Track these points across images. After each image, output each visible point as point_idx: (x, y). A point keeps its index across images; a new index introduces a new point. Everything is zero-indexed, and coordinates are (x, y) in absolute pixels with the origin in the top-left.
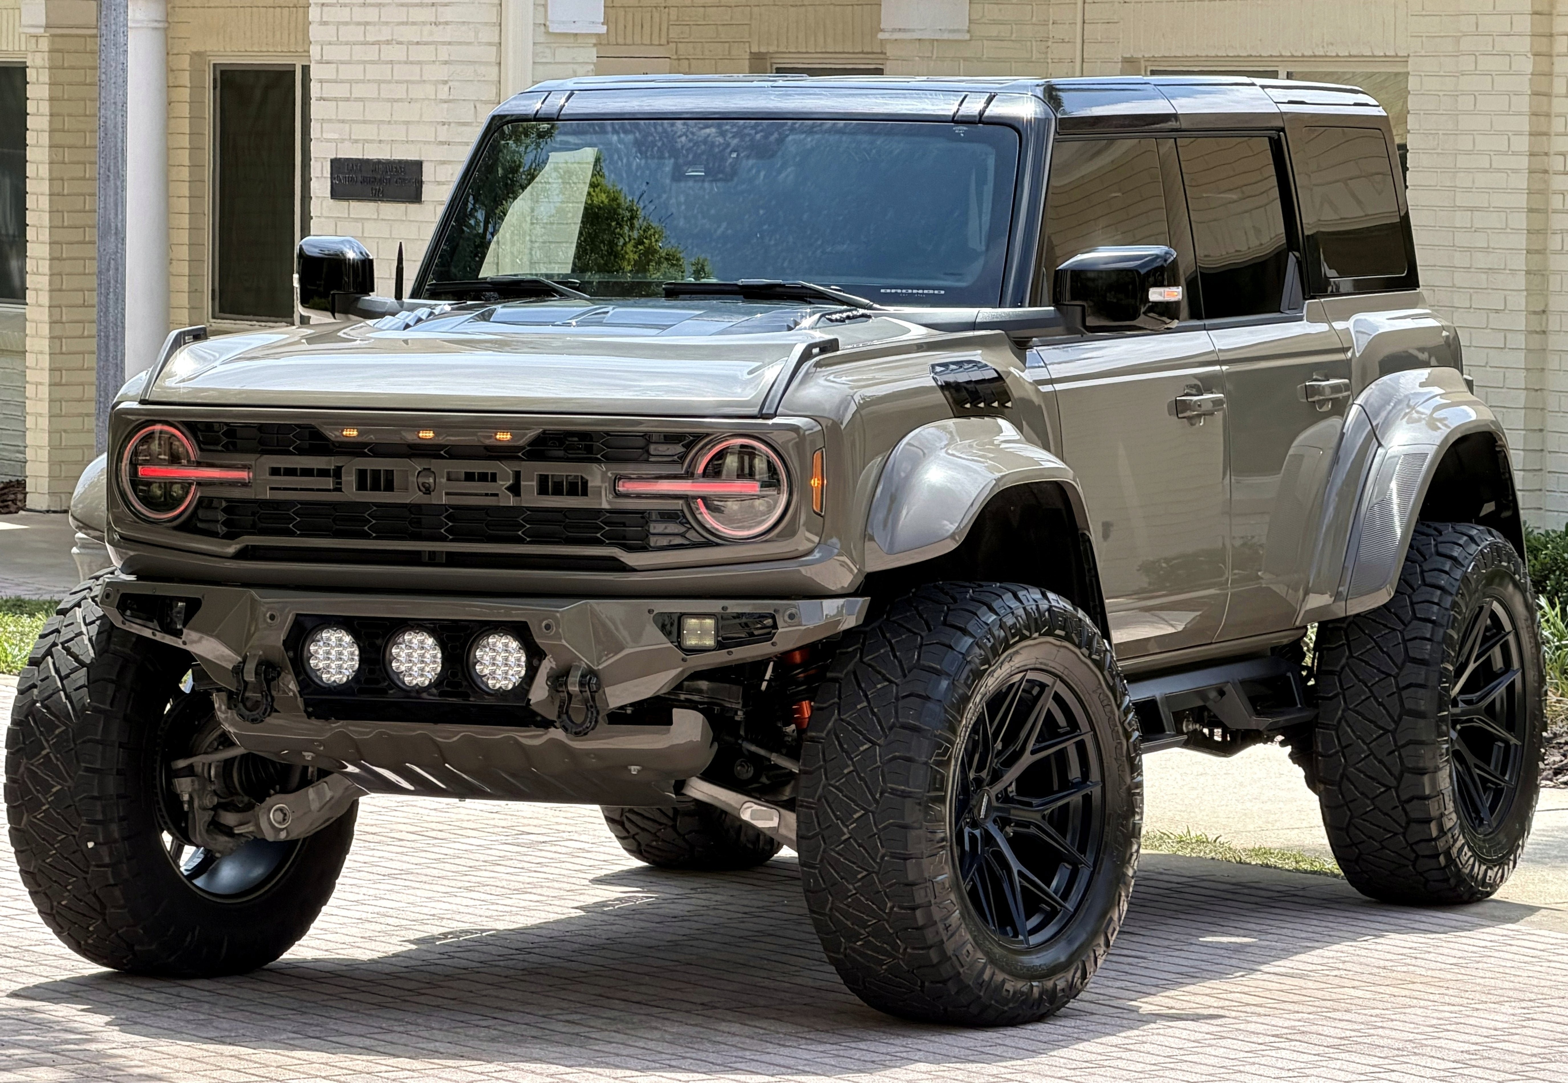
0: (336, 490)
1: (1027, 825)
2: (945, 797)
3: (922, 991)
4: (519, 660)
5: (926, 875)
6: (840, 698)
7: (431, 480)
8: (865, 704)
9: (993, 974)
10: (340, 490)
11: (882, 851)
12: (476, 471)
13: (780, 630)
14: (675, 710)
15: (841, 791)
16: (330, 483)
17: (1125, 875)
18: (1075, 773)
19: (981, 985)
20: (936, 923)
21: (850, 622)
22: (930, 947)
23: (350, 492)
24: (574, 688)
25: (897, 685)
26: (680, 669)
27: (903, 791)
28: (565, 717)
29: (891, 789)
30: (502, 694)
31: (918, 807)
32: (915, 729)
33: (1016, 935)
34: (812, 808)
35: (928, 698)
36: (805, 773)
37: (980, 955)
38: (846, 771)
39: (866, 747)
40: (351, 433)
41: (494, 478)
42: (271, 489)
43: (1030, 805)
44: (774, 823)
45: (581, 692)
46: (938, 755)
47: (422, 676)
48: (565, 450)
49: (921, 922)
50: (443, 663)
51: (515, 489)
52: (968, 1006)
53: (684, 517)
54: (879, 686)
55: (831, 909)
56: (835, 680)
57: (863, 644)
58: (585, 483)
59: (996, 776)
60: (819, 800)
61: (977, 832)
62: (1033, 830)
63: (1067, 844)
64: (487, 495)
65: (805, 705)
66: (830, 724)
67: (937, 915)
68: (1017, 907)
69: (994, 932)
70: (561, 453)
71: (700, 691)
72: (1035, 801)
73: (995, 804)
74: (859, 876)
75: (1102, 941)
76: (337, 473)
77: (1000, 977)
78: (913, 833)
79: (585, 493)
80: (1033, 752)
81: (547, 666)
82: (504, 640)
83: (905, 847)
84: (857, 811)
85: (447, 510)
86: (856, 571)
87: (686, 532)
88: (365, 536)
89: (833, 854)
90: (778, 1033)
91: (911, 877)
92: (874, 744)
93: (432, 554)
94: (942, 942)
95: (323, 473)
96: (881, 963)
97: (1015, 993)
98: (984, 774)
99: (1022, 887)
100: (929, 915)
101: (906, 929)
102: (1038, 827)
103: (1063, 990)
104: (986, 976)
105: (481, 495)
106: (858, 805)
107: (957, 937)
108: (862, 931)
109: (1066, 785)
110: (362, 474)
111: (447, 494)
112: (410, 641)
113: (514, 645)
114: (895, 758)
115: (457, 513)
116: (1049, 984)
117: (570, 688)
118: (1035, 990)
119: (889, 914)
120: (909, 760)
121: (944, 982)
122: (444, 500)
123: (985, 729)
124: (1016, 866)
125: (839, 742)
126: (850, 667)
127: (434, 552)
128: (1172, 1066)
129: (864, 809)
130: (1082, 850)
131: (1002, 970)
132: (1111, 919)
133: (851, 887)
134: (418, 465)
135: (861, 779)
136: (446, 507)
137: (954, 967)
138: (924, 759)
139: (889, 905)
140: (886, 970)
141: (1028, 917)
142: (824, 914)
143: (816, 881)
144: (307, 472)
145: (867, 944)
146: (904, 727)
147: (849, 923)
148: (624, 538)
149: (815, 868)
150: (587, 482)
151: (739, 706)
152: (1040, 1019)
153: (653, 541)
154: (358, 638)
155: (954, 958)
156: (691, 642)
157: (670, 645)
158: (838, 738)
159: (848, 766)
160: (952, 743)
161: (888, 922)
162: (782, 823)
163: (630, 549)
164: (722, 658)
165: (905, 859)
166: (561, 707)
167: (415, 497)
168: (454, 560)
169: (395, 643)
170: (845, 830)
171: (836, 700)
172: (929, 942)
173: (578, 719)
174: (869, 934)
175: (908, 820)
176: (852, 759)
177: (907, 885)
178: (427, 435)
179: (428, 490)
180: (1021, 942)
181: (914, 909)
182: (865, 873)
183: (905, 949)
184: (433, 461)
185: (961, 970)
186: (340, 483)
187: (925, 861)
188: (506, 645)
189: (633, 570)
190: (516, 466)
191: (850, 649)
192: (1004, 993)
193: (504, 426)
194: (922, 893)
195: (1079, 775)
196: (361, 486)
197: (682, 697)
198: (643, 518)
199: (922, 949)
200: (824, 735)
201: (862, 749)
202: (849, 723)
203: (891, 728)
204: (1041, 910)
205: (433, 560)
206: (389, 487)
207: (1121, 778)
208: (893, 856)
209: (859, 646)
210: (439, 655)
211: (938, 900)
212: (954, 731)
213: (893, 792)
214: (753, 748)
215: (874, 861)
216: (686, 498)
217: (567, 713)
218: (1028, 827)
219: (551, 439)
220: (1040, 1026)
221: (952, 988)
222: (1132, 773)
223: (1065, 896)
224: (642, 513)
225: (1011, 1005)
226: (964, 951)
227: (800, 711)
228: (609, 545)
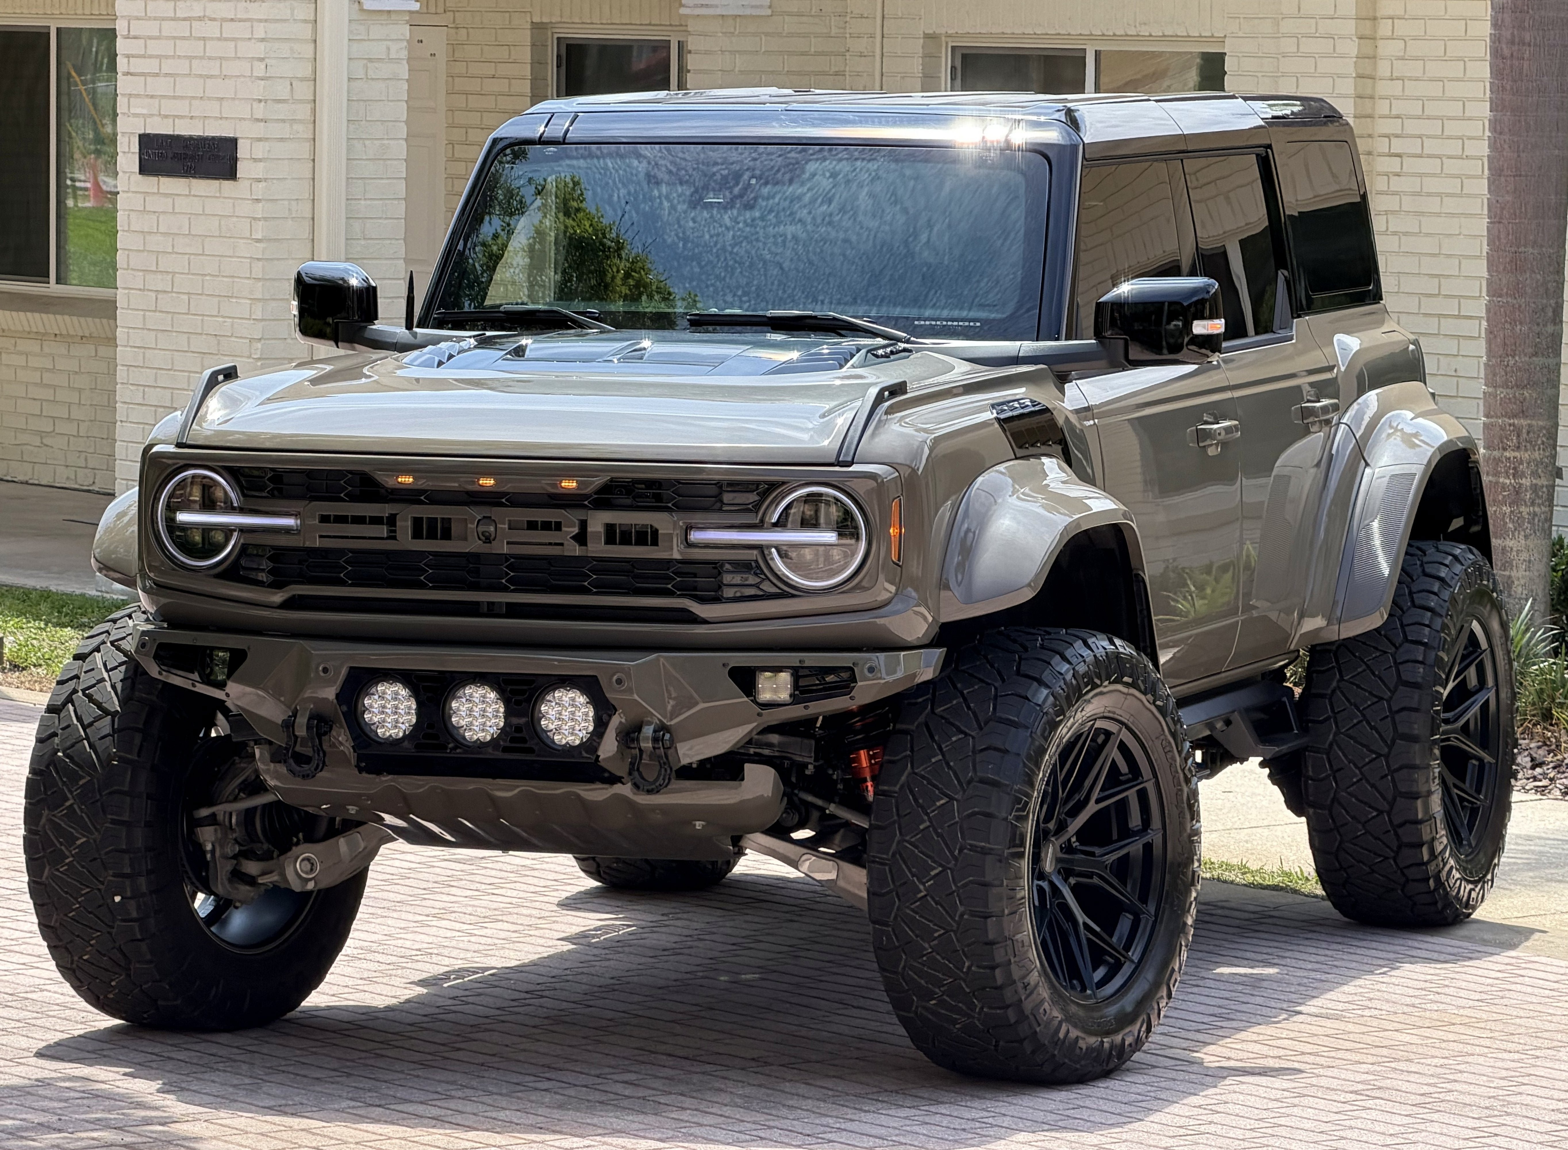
0: (389, 538)
1: (1090, 875)
2: (1024, 853)
3: (996, 1050)
4: (587, 714)
5: (1007, 934)
6: (912, 751)
7: (492, 529)
8: (940, 757)
9: (1068, 1031)
10: (394, 538)
11: (961, 909)
12: (540, 520)
13: (859, 684)
14: (747, 766)
15: (916, 847)
16: (384, 531)
17: (1185, 924)
18: (1135, 820)
19: (1056, 1044)
20: (1014, 982)
21: (928, 674)
22: (1008, 1006)
23: (406, 541)
24: (647, 745)
25: (973, 738)
26: (755, 724)
27: (983, 848)
28: (636, 774)
29: (971, 845)
30: (569, 749)
31: (998, 864)
32: (995, 784)
33: (1084, 989)
34: (886, 864)
35: (1006, 752)
36: (879, 828)
37: (1056, 1013)
38: (922, 827)
39: (942, 802)
40: (407, 480)
41: (558, 526)
42: (321, 537)
43: (1093, 854)
44: (832, 876)
45: (654, 748)
46: (1018, 810)
47: (483, 730)
48: (634, 498)
49: (1000, 980)
50: (505, 718)
51: (581, 538)
52: (1042, 1065)
53: (758, 567)
54: (954, 739)
55: (904, 968)
56: (906, 732)
57: (934, 695)
58: (655, 532)
59: (1062, 827)
60: (894, 855)
61: (1045, 885)
62: (1096, 880)
63: (1127, 893)
64: (550, 544)
65: (863, 754)
66: (903, 778)
67: (1016, 973)
68: (1083, 961)
69: (1065, 988)
70: (628, 501)
71: (770, 745)
72: (1098, 851)
73: (1060, 855)
74: (936, 935)
75: (1164, 993)
76: (392, 521)
77: (1074, 1033)
78: (995, 890)
79: (655, 543)
80: (1098, 801)
81: (616, 721)
82: (571, 694)
83: (986, 905)
84: (934, 868)
85: (507, 560)
86: (930, 619)
87: (761, 582)
88: (422, 586)
89: (908, 911)
90: (847, 1094)
91: (991, 936)
92: (951, 799)
93: (491, 604)
94: (1020, 1001)
95: (376, 521)
96: (954, 1022)
97: (1087, 1049)
98: (1052, 825)
99: (1088, 940)
100: (1009, 974)
101: (984, 988)
102: (1101, 877)
103: (1130, 1045)
104: (1061, 1035)
105: (545, 544)
106: (934, 862)
107: (1034, 996)
108: (937, 990)
109: (1126, 833)
110: (417, 522)
111: (508, 543)
112: (471, 696)
113: (581, 699)
114: (974, 814)
115: (518, 562)
116: (1118, 1038)
117: (643, 745)
118: (1106, 1045)
119: (967, 973)
120: (989, 815)
121: (1021, 1041)
122: (505, 550)
123: (1056, 780)
124: (1081, 917)
125: (913, 796)
126: (922, 719)
127: (493, 603)
128: (1270, 1131)
129: (941, 865)
130: (1144, 899)
131: (1075, 1026)
132: (1173, 970)
133: (926, 945)
134: (477, 512)
135: (938, 835)
136: (507, 557)
137: (1030, 1026)
138: (1004, 815)
139: (967, 964)
140: (959, 1029)
141: (1094, 970)
142: (895, 973)
143: (889, 938)
144: (359, 520)
145: (941, 1003)
146: (982, 781)
147: (923, 982)
148: (695, 589)
149: (888, 926)
150: (657, 531)
151: (811, 760)
152: (1107, 1074)
153: (729, 593)
154: (416, 693)
155: (1031, 1017)
156: (765, 696)
157: (746, 699)
158: (911, 792)
159: (924, 821)
160: (1029, 796)
161: (965, 981)
162: (841, 875)
163: (702, 600)
164: (798, 712)
165: (986, 918)
166: (632, 764)
167: (474, 545)
168: (514, 611)
169: (454, 697)
170: (921, 887)
171: (909, 753)
172: (1008, 1002)
173: (650, 776)
174: (944, 993)
175: (988, 878)
176: (927, 814)
177: (986, 944)
178: (488, 482)
179: (488, 540)
180: (1089, 997)
181: (993, 968)
182: (942, 931)
183: (982, 1008)
184: (495, 509)
185: (1038, 1029)
186: (395, 531)
187: (1005, 918)
188: (573, 699)
189: (705, 622)
190: (580, 514)
191: (920, 700)
192: (1078, 1051)
193: (569, 473)
194: (1002, 951)
195: (1140, 823)
196: (417, 535)
197: (752, 751)
198: (715, 568)
199: (999, 1008)
200: (897, 789)
201: (938, 804)
202: (923, 777)
203: (969, 782)
204: (1106, 963)
205: (492, 611)
206: (447, 536)
207: (1182, 825)
208: (973, 914)
209: (929, 696)
210: (502, 710)
211: (1017, 959)
212: (1032, 785)
213: (973, 848)
214: (810, 798)
215: (953, 919)
216: (760, 548)
217: (638, 769)
218: (1092, 878)
219: (617, 486)
220: (1110, 1083)
221: (1028, 1047)
222: (1192, 819)
223: (1127, 948)
224: (714, 563)
225: (1083, 1063)
226: (1041, 1011)
227: (858, 760)
228: (680, 596)
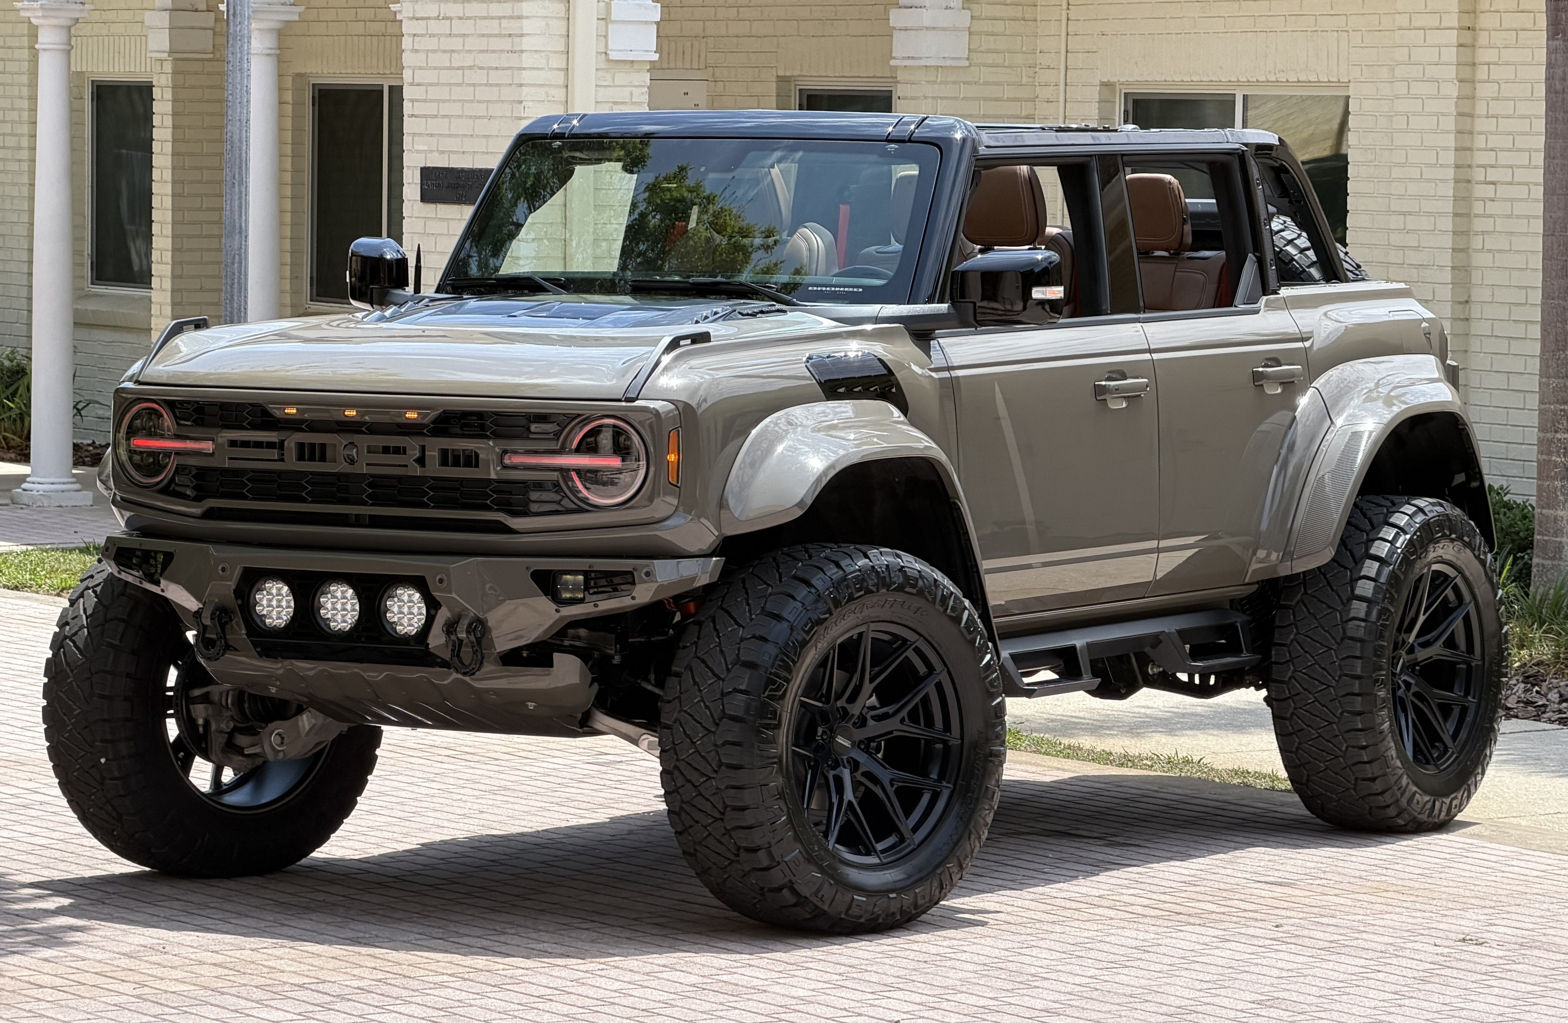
0: (279, 460)
4: (420, 609)
7: (355, 452)
12: (391, 445)
13: (639, 586)
14: (555, 654)
16: (274, 454)
21: (705, 580)
23: (291, 463)
24: (463, 635)
26: (554, 619)
28: (457, 659)
30: (407, 638)
40: (292, 411)
41: (404, 451)
42: (230, 459)
45: (469, 638)
47: (344, 621)
48: (465, 427)
50: (360, 611)
51: (421, 461)
53: (560, 486)
58: (477, 457)
64: (399, 466)
70: (459, 430)
71: (579, 638)
76: (281, 445)
79: (477, 465)
81: (442, 615)
82: (409, 592)
85: (367, 479)
86: (716, 534)
87: (562, 500)
88: (303, 500)
95: (271, 445)
105: (395, 466)
110: (301, 446)
111: (367, 464)
112: (335, 592)
113: (417, 596)
115: (374, 481)
117: (460, 635)
122: (365, 470)
127: (357, 515)
134: (344, 439)
136: (367, 476)
144: (258, 445)
148: (510, 505)
150: (478, 455)
153: (533, 507)
154: (294, 589)
156: (564, 595)
157: (546, 598)
163: (514, 514)
164: (589, 609)
166: (453, 650)
167: (343, 467)
168: (373, 523)
169: (323, 593)
173: (467, 661)
178: (351, 413)
179: (352, 462)
184: (357, 435)
186: (283, 454)
188: (411, 596)
189: (514, 532)
190: (422, 441)
193: (412, 406)
196: (301, 457)
197: (560, 642)
198: (524, 487)
205: (356, 522)
206: (323, 459)
210: (357, 604)
216: (563, 470)
217: (458, 655)
219: (451, 418)
224: (524, 482)
228: (497, 510)
